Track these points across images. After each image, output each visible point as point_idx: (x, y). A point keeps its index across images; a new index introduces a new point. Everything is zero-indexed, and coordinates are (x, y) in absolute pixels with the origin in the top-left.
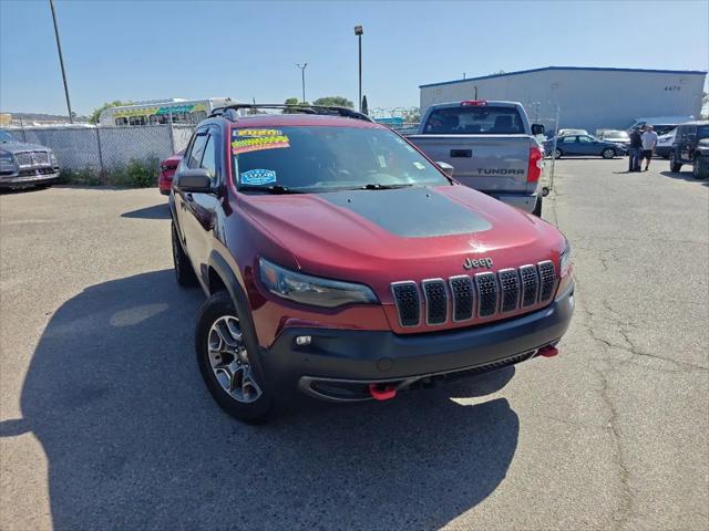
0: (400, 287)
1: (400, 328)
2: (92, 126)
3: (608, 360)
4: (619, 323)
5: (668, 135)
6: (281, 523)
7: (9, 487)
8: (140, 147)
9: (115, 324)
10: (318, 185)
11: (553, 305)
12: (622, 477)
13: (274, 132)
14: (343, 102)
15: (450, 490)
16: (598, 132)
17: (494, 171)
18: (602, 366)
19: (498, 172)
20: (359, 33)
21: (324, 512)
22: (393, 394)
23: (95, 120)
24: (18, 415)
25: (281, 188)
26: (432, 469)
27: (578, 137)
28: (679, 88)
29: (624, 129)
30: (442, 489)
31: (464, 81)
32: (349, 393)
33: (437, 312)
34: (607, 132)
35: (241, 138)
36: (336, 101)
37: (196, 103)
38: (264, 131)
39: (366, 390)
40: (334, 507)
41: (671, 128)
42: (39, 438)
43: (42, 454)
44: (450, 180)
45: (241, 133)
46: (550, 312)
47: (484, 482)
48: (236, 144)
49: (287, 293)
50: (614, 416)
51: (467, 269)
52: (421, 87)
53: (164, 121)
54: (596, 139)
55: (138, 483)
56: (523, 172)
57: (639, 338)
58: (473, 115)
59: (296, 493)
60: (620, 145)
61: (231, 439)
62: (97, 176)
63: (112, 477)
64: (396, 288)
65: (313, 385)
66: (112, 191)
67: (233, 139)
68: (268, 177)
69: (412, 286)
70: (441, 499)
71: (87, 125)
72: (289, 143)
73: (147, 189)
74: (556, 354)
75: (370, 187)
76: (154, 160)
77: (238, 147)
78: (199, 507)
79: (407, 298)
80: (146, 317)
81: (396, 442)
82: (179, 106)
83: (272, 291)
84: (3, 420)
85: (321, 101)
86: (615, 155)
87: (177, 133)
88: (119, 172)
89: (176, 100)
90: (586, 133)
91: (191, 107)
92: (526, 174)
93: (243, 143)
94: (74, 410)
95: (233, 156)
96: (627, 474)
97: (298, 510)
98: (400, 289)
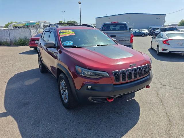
0: (115, 72)
1: (115, 83)
2: (6, 29)
3: (157, 87)
4: (157, 78)
5: (157, 30)
6: (87, 135)
7: (9, 132)
8: (21, 35)
9: (26, 84)
10: (83, 45)
11: (149, 75)
12: (167, 116)
13: (70, 31)
14: (75, 22)
15: (127, 123)
16: (140, 30)
17: (122, 40)
18: (156, 89)
20: (80, 3)
22: (113, 100)
23: (6, 27)
24: (5, 111)
25: (75, 46)
26: (121, 118)
27: (136, 31)
28: (159, 19)
29: (146, 29)
30: (126, 123)
31: (107, 16)
32: (101, 100)
33: (124, 78)
34: (143, 30)
35: (62, 33)
36: (73, 22)
37: (37, 22)
38: (68, 31)
39: (106, 99)
40: (100, 130)
41: (158, 29)
42: (13, 117)
43: (15, 122)
44: (117, 43)
45: (62, 31)
46: (149, 77)
47: (135, 120)
48: (61, 34)
49: (84, 75)
50: (162, 101)
51: (130, 67)
52: (96, 18)
53: (28, 27)
54: (140, 32)
55: (45, 127)
56: (129, 40)
57: (163, 82)
58: (113, 26)
59: (89, 127)
60: (146, 33)
61: (67, 114)
62: (9, 43)
63: (37, 126)
64: (114, 72)
65: (92, 99)
66: (14, 47)
67: (60, 33)
68: (71, 43)
69: (118, 72)
70: (126, 125)
71: (4, 29)
72: (75, 34)
73: (25, 46)
74: (149, 87)
75: (98, 45)
76: (26, 38)
77: (61, 35)
78: (64, 132)
79: (117, 75)
80: (34, 82)
81: (111, 111)
82: (32, 23)
83: (80, 74)
84: (1, 113)
85: (69, 22)
86: (145, 35)
87: (32, 31)
88: (15, 41)
89: (31, 21)
90: (137, 30)
91: (35, 23)
92: (130, 41)
93: (62, 34)
94: (21, 109)
95: (60, 37)
96: (168, 115)
97: (90, 131)
98: (115, 73)
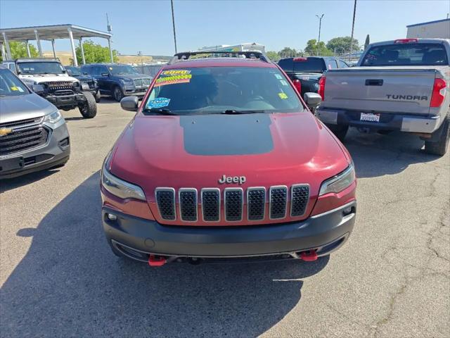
1: (161, 220)
11: (308, 220)
14: (350, 40)
17: (401, 97)
19: (404, 98)
21: (121, 328)
33: (189, 213)
36: (345, 39)
45: (166, 73)
46: (303, 226)
52: (408, 27)
56: (426, 98)
64: (158, 191)
67: (160, 77)
68: (164, 103)
69: (170, 192)
72: (191, 79)
77: (159, 82)
79: (165, 200)
91: (231, 50)
92: (429, 100)
95: (153, 88)
98: (161, 193)
